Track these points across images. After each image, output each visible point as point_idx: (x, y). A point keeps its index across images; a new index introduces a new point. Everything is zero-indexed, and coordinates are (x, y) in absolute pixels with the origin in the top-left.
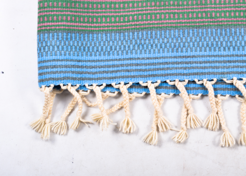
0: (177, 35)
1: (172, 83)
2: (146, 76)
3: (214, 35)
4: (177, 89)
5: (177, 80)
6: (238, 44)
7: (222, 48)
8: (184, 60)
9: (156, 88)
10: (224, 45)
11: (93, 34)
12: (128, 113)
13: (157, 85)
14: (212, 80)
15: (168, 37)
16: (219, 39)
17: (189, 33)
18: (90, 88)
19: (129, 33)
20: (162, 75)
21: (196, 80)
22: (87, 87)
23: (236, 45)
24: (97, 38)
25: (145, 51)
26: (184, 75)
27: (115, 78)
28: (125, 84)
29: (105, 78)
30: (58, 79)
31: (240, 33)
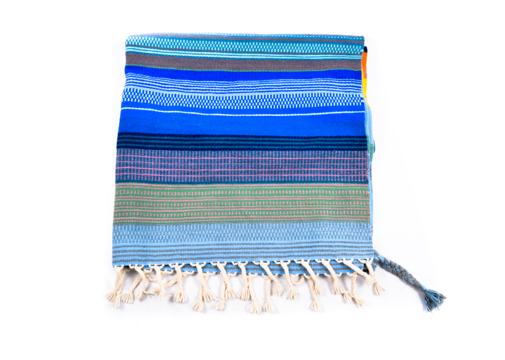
0: (219, 228)
1: (215, 264)
2: (195, 259)
3: (247, 228)
4: (218, 269)
5: (218, 262)
6: (264, 236)
7: (252, 238)
8: (224, 247)
9: (203, 268)
10: (254, 236)
11: (156, 225)
12: (181, 287)
13: (203, 265)
14: (245, 262)
15: (212, 229)
16: (250, 231)
17: (228, 227)
18: (152, 267)
19: (183, 226)
20: (207, 258)
21: (233, 262)
22: (150, 267)
23: (262, 236)
24: (159, 229)
25: (195, 239)
26: (224, 258)
27: (172, 260)
28: (179, 265)
29: (164, 260)
30: (127, 261)
31: (266, 227)
